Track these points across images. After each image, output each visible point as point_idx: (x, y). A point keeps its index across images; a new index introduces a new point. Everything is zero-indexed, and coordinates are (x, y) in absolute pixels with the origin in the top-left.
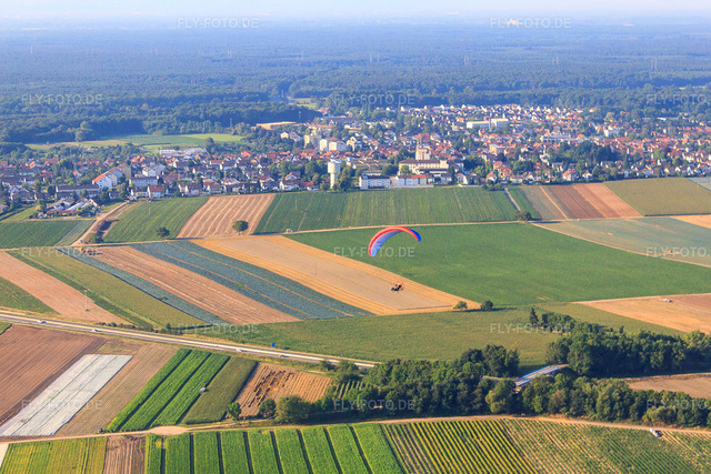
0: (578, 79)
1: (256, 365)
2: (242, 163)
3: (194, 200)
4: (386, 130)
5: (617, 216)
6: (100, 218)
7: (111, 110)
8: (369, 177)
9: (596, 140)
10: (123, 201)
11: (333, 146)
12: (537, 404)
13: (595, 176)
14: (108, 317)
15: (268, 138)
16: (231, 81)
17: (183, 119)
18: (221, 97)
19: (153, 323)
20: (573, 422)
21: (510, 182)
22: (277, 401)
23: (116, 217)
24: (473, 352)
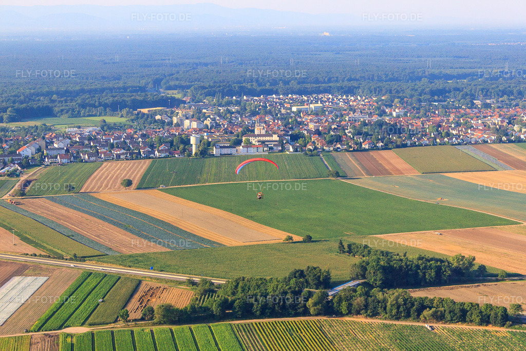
0: (373, 75)
1: (140, 282)
2: (127, 138)
3: (92, 165)
4: (233, 113)
5: (402, 173)
6: (23, 178)
7: (30, 99)
8: (221, 147)
9: (387, 119)
10: (39, 166)
11: (194, 125)
12: (344, 308)
13: (386, 145)
14: (31, 249)
15: (147, 119)
16: (118, 78)
17: (83, 106)
18: (111, 90)
19: (64, 254)
20: (369, 320)
21: (324, 150)
22: (155, 308)
23: (34, 177)
24: (297, 271)
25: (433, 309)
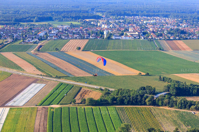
0: (176, 10)
1: (81, 88)
2: (80, 30)
3: (66, 40)
4: (121, 22)
5: (185, 50)
6: (39, 44)
7: (44, 14)
8: (116, 36)
9: (180, 28)
10: (46, 40)
11: (106, 27)
12: (160, 103)
13: (180, 38)
14: (40, 73)
15: (88, 24)
16: (78, 7)
17: (64, 17)
18: (75, 11)
19: (53, 75)
20: (170, 109)
21: (155, 39)
22: (86, 99)
23: (43, 44)
24: (142, 87)
25: (195, 106)
